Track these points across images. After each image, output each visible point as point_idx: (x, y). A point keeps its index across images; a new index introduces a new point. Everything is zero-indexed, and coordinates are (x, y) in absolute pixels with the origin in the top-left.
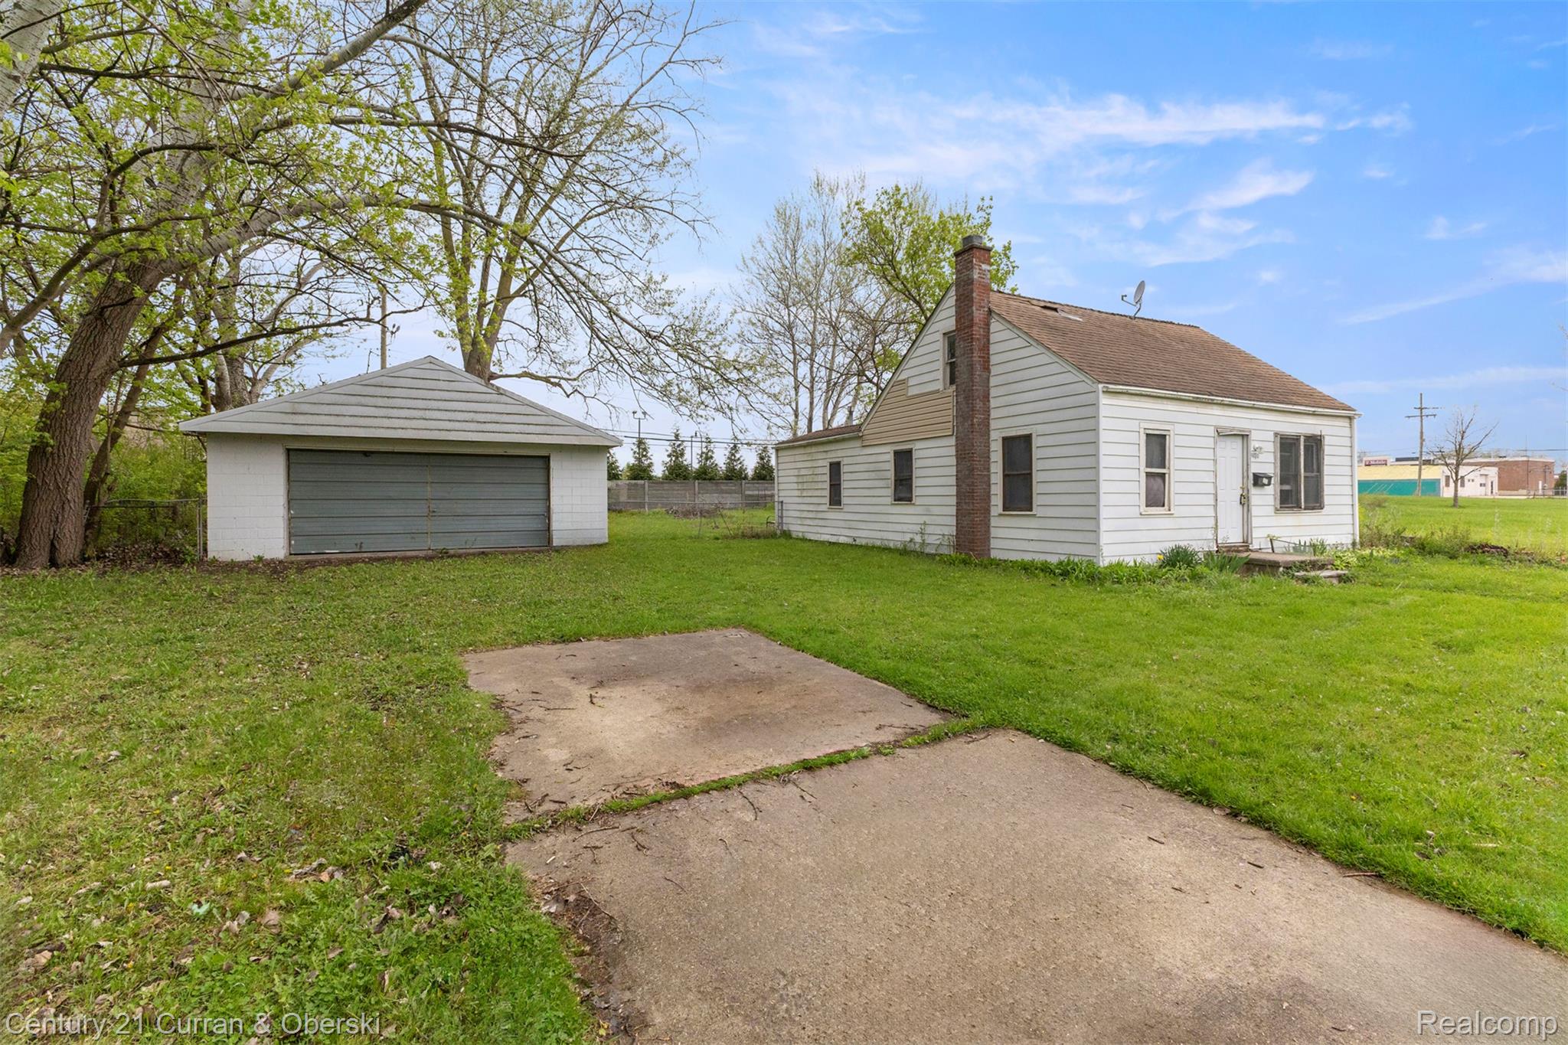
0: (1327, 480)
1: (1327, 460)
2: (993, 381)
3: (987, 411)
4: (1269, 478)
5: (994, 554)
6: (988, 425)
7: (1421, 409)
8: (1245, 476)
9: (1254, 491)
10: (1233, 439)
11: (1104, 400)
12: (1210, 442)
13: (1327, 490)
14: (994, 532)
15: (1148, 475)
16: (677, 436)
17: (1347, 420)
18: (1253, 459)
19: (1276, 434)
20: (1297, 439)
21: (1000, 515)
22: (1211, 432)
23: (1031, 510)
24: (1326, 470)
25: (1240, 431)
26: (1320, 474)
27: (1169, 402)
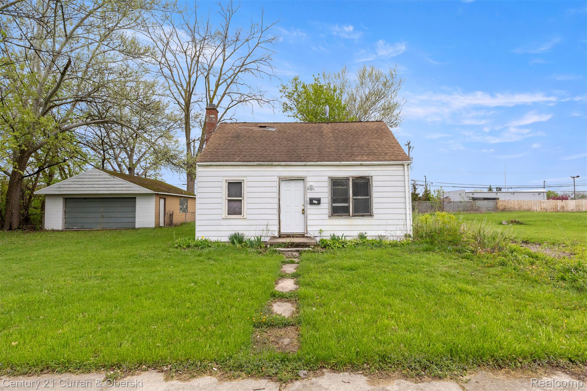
0: (375, 200)
1: (375, 189)
8: (305, 200)
9: (309, 206)
10: (296, 181)
11: (199, 170)
12: (275, 184)
13: (375, 206)
15: (229, 200)
17: (401, 166)
18: (309, 191)
19: (328, 178)
20: (347, 179)
22: (275, 179)
24: (375, 195)
25: (297, 178)
26: (370, 197)
27: (244, 167)
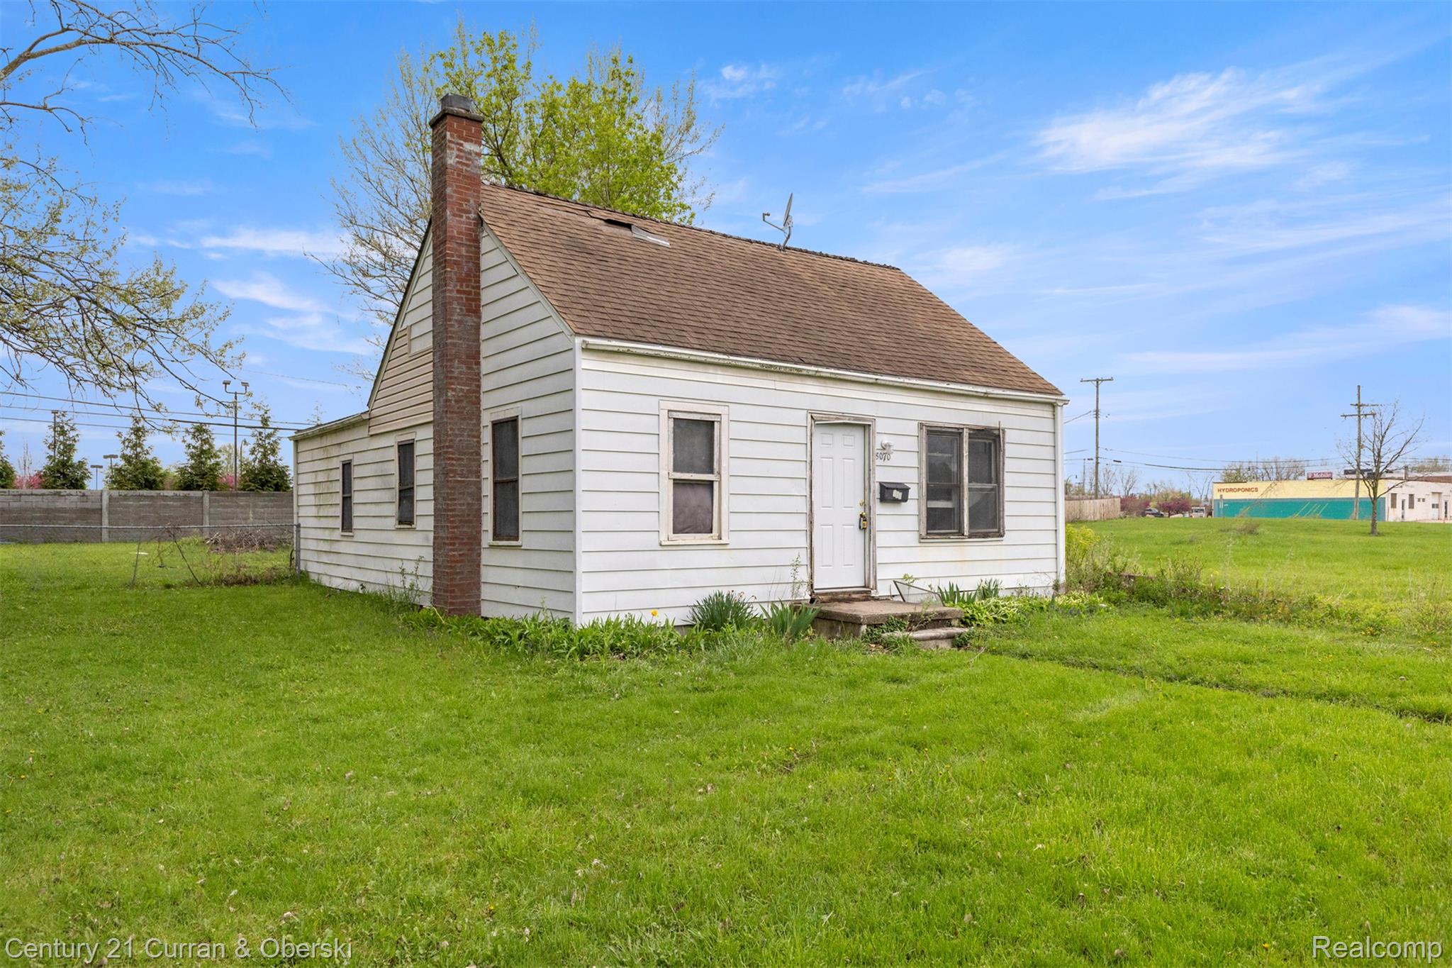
0: (1009, 494)
1: (1009, 465)
2: (485, 332)
3: (476, 379)
4: (905, 491)
5: (486, 610)
6: (478, 402)
7: (1359, 406)
8: (867, 488)
9: (879, 509)
10: (848, 430)
11: (585, 363)
12: (801, 435)
13: (1008, 509)
14: (487, 575)
15: (677, 483)
16: (265, 421)
17: (1050, 409)
18: (878, 462)
19: (921, 425)
20: (957, 433)
21: (491, 546)
22: (802, 418)
23: (516, 538)
24: (1008, 479)
25: (856, 419)
26: (999, 487)
27: (719, 371)
